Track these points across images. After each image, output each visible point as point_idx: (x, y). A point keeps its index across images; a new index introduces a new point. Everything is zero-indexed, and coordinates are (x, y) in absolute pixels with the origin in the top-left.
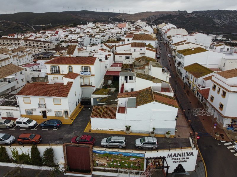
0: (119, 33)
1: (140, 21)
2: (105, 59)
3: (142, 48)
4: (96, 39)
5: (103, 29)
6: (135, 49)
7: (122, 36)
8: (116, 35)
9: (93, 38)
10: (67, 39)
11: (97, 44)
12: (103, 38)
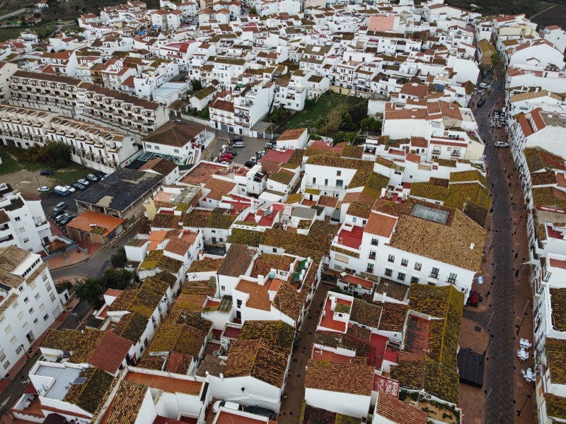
5: (318, 49)
7: (373, 83)
8: (354, 74)
9: (281, 88)
10: (210, 77)
11: (293, 107)
12: (312, 86)
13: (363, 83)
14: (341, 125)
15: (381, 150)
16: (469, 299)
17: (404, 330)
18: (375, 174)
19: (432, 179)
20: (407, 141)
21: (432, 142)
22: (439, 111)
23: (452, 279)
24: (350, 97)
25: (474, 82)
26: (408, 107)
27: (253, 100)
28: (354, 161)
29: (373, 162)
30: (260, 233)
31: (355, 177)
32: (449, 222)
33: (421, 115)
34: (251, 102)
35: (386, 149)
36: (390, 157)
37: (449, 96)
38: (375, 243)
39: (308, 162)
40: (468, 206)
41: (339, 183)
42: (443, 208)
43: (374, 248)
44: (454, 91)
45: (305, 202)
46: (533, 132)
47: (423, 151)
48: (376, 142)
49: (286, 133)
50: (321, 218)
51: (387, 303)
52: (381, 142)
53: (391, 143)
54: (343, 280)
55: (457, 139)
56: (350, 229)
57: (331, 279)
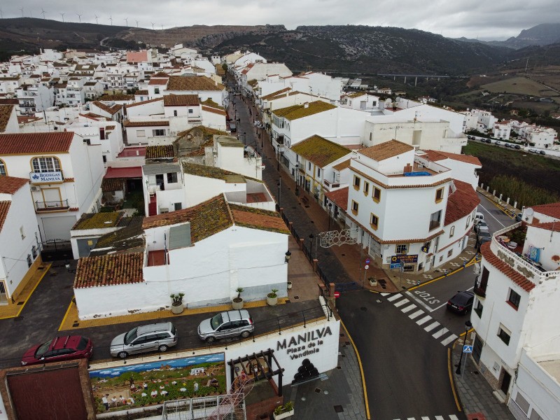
0: (132, 75)
1: (181, 46)
2: (99, 137)
3: (191, 108)
4: (71, 92)
5: (88, 67)
6: (175, 111)
8: (123, 79)
9: (60, 90)
12: (88, 89)
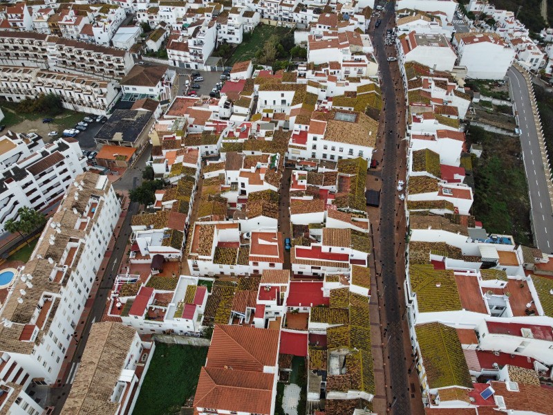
0: (289, 3)
4: (231, 28)
7: (294, 14)
8: (279, 7)
9: (222, 26)
10: (157, 20)
11: (234, 41)
12: (246, 21)
13: (286, 14)
14: (276, 55)
15: (309, 73)
16: (371, 164)
17: (337, 183)
18: (308, 93)
19: (346, 92)
20: (326, 65)
21: (344, 65)
22: (346, 41)
23: (361, 154)
24: (278, 27)
25: (372, 7)
26: (325, 38)
27: (203, 40)
28: (292, 85)
29: (305, 85)
30: (241, 143)
31: (295, 97)
32: (356, 121)
33: (335, 44)
34: (201, 42)
35: (313, 73)
36: (316, 79)
37: (353, 24)
38: (315, 139)
39: (260, 89)
40: (368, 109)
41: (284, 102)
42: (353, 113)
43: (315, 142)
44: (356, 20)
45: (264, 119)
46: (410, 50)
47: (338, 72)
48: (305, 68)
49: (236, 66)
50: (277, 128)
51: (326, 172)
52: (309, 67)
53: (315, 68)
54: (299, 164)
55: (360, 61)
56: (298, 133)
57: (290, 165)
